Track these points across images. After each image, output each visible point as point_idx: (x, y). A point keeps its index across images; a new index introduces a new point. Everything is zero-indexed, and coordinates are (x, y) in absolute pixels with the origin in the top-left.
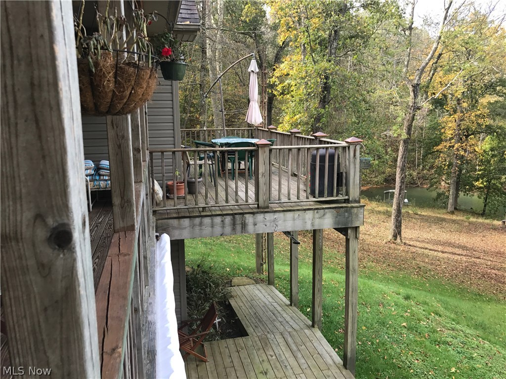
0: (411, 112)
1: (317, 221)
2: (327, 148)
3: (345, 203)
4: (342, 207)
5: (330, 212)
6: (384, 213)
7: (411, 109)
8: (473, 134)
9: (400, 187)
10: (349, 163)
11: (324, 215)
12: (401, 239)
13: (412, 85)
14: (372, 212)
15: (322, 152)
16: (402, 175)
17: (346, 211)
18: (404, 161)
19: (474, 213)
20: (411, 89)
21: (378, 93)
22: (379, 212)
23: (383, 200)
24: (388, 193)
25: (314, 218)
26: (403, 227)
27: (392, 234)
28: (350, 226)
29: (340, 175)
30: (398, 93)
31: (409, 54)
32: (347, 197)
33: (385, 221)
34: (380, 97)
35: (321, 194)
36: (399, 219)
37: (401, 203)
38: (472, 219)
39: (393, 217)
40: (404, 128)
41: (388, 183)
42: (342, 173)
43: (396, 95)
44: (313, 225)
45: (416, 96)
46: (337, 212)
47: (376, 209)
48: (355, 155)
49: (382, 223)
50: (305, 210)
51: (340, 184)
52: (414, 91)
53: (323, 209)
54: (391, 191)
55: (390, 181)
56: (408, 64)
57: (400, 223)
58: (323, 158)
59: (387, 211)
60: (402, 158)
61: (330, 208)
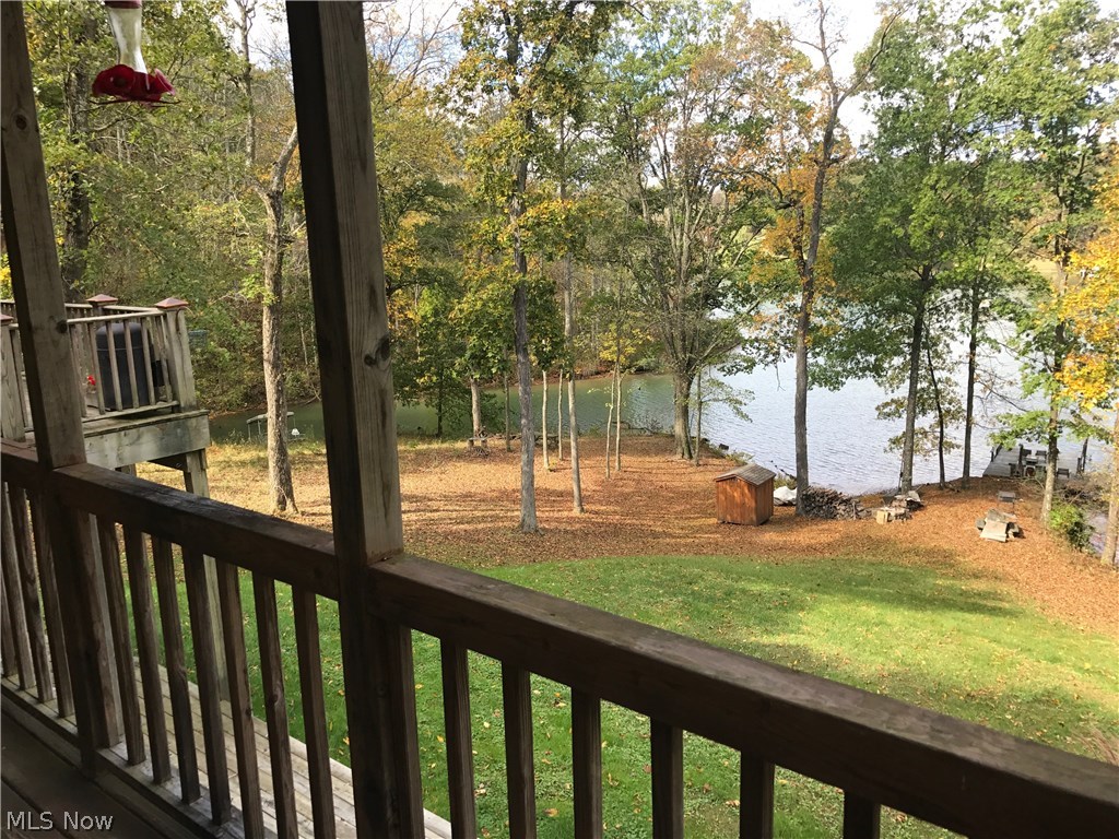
0: (275, 248)
1: (127, 451)
2: (125, 320)
3: (173, 412)
4: (169, 420)
5: (148, 431)
6: (253, 463)
7: (273, 242)
8: (400, 287)
9: (277, 401)
10: (170, 343)
11: (139, 437)
12: (294, 505)
13: (268, 195)
14: (228, 464)
15: (115, 327)
16: (276, 377)
17: (178, 426)
18: (277, 348)
19: (423, 435)
20: (267, 202)
21: (199, 210)
22: (243, 464)
23: (246, 439)
24: (256, 421)
25: (120, 445)
26: (295, 483)
27: (276, 498)
28: (188, 450)
29: (156, 366)
30: (244, 212)
31: (253, 130)
32: (175, 403)
33: (258, 478)
34: (206, 219)
35: (127, 403)
36: (285, 466)
37: (283, 435)
38: (422, 447)
39: (272, 464)
40: (266, 281)
41: (253, 403)
42: (159, 362)
43: (238, 214)
44: (120, 458)
45: (279, 216)
46: (162, 430)
47: (234, 458)
48: (178, 329)
49: (253, 484)
50: (101, 433)
51: (158, 381)
52: (273, 206)
53: (135, 427)
54: (260, 417)
55: (256, 397)
56: (253, 151)
57: (288, 473)
58: (119, 338)
59: (259, 459)
60: (271, 342)
61: (148, 424)
